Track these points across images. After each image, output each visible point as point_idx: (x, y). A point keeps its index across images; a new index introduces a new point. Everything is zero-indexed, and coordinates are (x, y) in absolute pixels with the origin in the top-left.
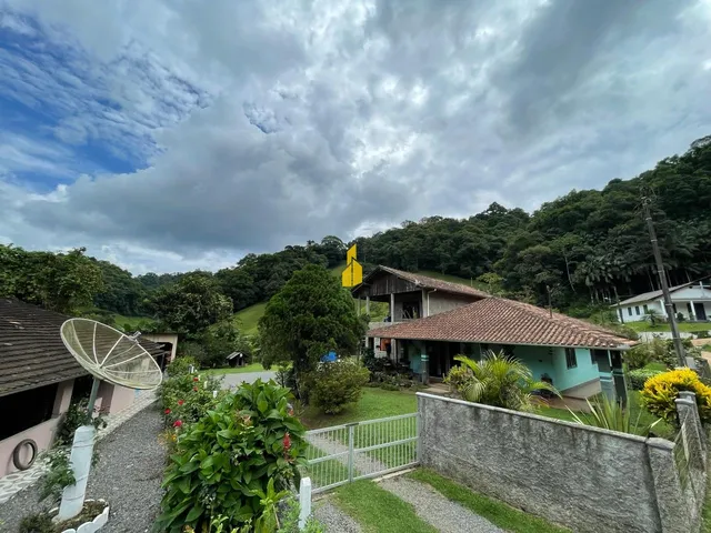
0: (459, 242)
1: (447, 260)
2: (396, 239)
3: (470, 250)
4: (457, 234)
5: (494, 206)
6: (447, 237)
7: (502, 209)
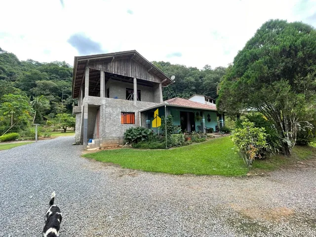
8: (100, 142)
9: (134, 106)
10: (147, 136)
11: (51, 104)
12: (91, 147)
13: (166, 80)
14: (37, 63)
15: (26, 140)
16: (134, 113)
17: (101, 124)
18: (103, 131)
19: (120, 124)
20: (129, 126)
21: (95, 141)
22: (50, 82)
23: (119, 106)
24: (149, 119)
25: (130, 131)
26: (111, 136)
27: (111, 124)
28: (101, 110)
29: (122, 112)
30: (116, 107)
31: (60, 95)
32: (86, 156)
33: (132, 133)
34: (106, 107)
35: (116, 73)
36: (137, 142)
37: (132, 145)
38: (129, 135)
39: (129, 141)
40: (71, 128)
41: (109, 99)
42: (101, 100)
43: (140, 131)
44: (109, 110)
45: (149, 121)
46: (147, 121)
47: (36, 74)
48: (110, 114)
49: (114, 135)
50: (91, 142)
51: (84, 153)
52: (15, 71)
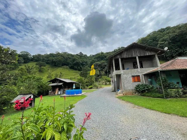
0: (74, 60)
1: (71, 64)
2: (54, 56)
3: (77, 62)
4: (74, 58)
5: (81, 53)
6: (71, 58)
7: (82, 54)
8: (123, 91)
9: (138, 72)
10: (149, 89)
11: (99, 72)
12: (119, 93)
13: (160, 51)
14: (93, 55)
15: (95, 88)
16: (139, 76)
17: (122, 83)
18: (124, 86)
19: (132, 83)
20: (137, 83)
21: (121, 91)
22: (98, 62)
23: (130, 73)
24: (150, 79)
25: (138, 86)
26: (128, 88)
27: (127, 82)
28: (121, 76)
29: (132, 76)
30: (128, 74)
31: (102, 67)
32: (118, 97)
33: (139, 87)
34: (124, 74)
35: (126, 57)
36: (143, 93)
37: (140, 94)
38: (138, 88)
39: (138, 92)
40: (108, 83)
41: (125, 70)
42: (121, 72)
43: (144, 87)
44: (125, 76)
45: (151, 80)
46: (149, 80)
47: (93, 60)
48: (126, 78)
49: (129, 88)
50: (119, 91)
51: (117, 96)
52: (87, 61)
